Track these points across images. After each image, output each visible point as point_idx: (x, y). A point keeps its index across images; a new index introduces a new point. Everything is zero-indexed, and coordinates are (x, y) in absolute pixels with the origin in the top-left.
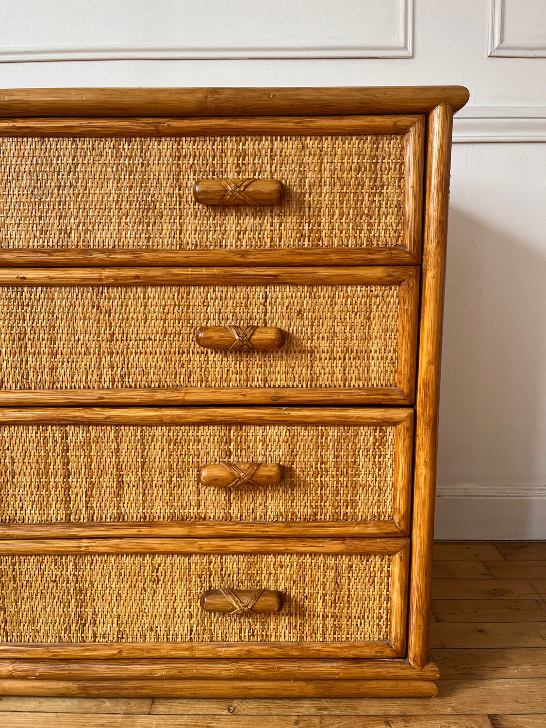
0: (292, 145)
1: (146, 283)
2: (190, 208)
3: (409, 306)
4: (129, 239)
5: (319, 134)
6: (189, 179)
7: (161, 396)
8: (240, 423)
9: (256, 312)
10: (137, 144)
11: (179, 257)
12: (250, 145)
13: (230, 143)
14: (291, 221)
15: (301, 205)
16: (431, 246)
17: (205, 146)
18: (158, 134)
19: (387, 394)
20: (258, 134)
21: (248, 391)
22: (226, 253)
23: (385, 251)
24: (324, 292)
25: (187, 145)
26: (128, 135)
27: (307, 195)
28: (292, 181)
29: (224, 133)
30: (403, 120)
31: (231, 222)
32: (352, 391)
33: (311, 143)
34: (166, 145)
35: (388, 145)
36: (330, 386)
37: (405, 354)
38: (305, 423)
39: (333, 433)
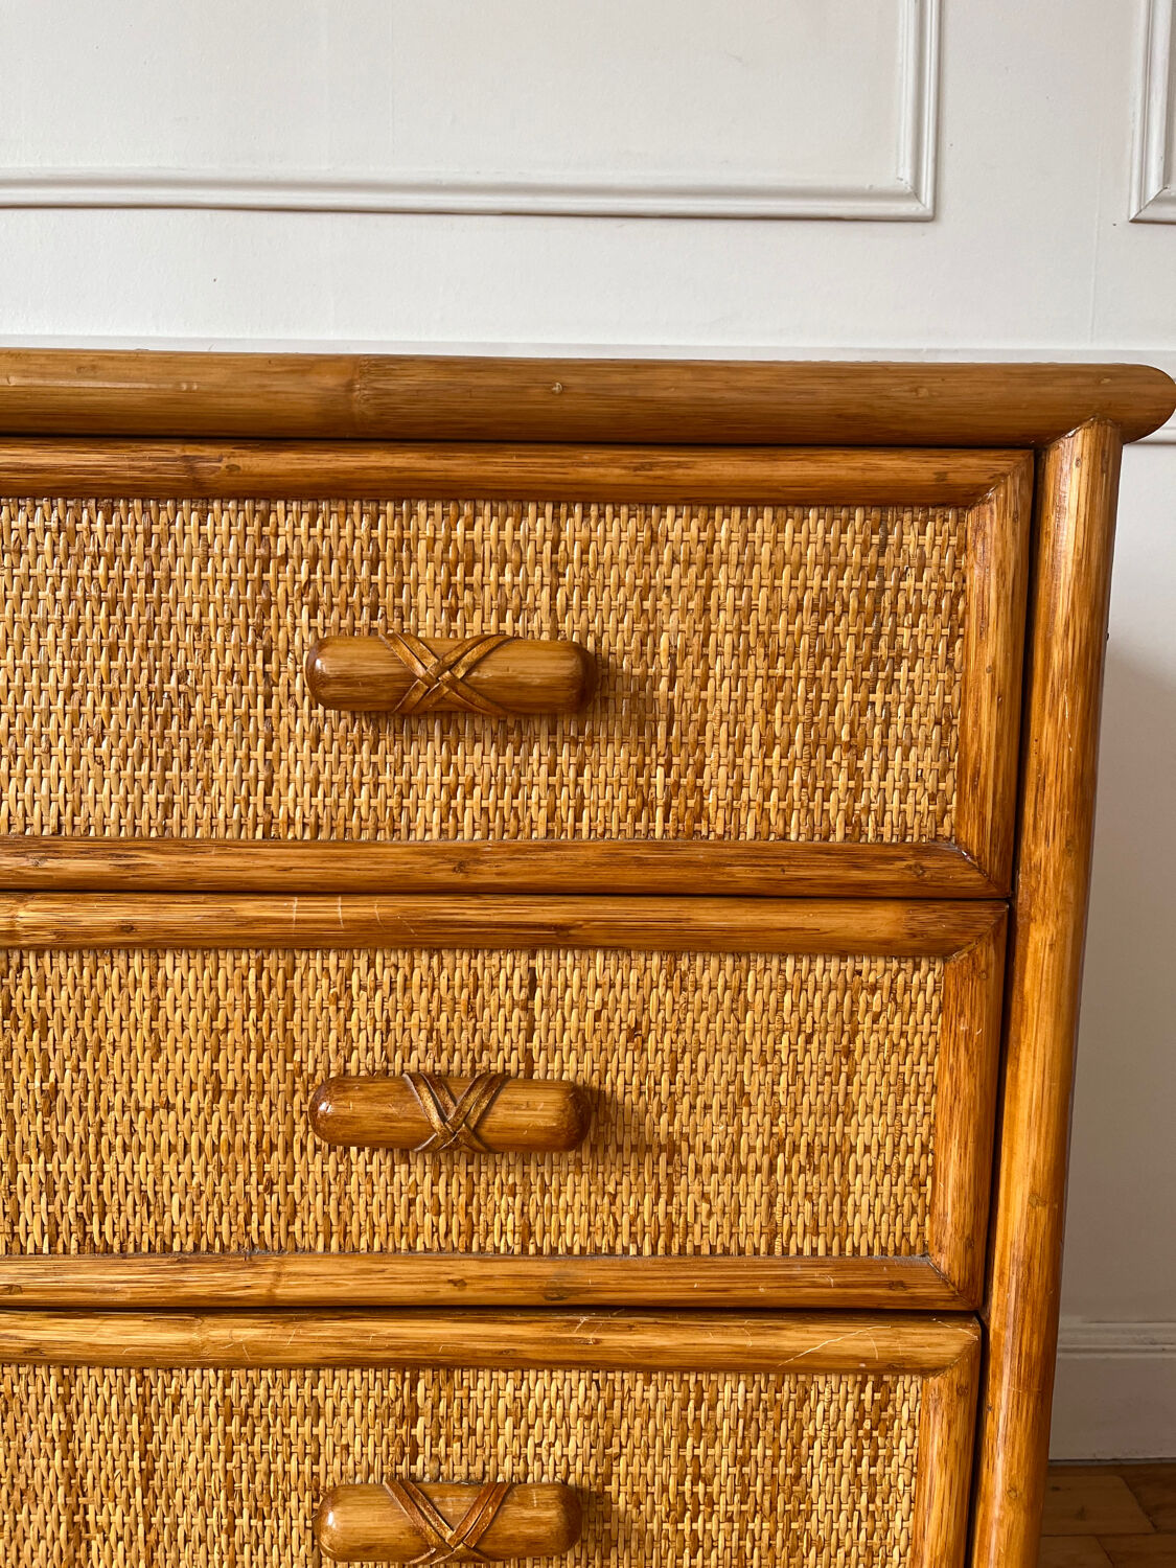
0: (619, 531)
1: (157, 944)
2: (299, 719)
3: (974, 1024)
4: (105, 807)
5: (705, 499)
6: (297, 628)
7: (200, 1282)
8: (447, 1364)
9: (502, 1029)
10: (132, 517)
11: (262, 865)
12: (487, 529)
13: (427, 521)
14: (614, 759)
15: (642, 716)
16: (1044, 851)
17: (349, 528)
18: (201, 492)
19: (902, 1285)
20: (513, 496)
21: (472, 1268)
22: (408, 858)
23: (902, 859)
24: (712, 972)
25: (290, 525)
26: (107, 493)
27: (663, 685)
28: (617, 640)
29: (405, 491)
30: (965, 467)
31: (428, 759)
32: (795, 1272)
33: (675, 525)
34: (225, 522)
35: (914, 536)
36: (726, 1252)
37: (955, 1167)
38: (647, 1365)
39: (732, 1393)
